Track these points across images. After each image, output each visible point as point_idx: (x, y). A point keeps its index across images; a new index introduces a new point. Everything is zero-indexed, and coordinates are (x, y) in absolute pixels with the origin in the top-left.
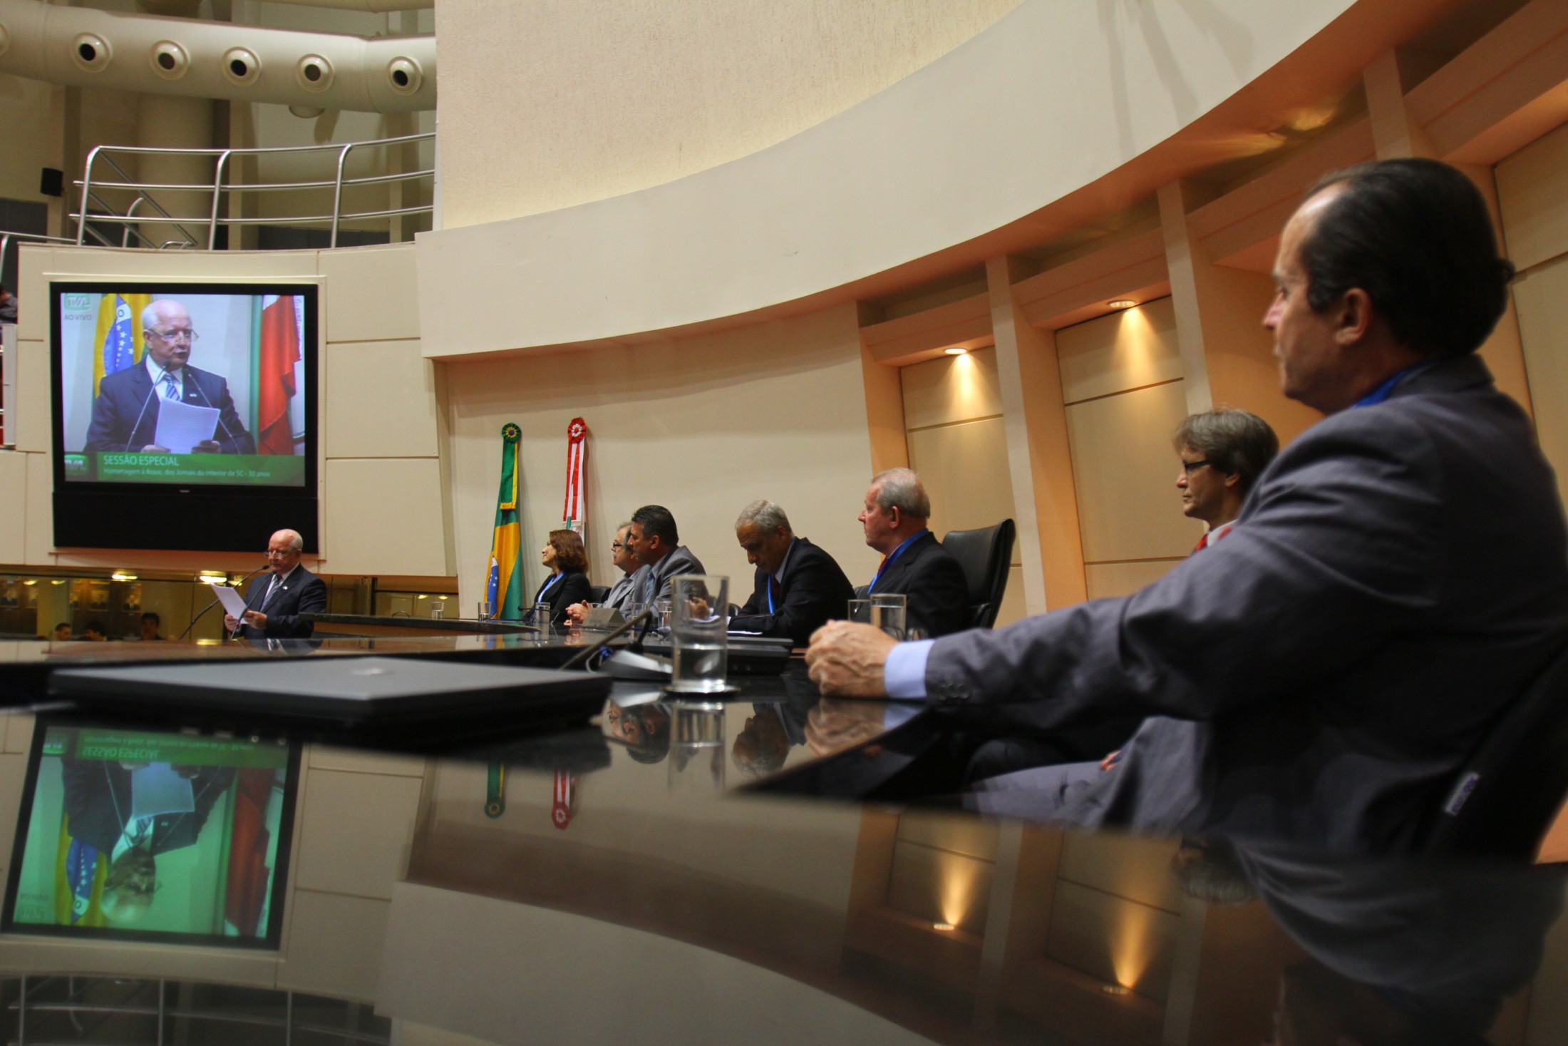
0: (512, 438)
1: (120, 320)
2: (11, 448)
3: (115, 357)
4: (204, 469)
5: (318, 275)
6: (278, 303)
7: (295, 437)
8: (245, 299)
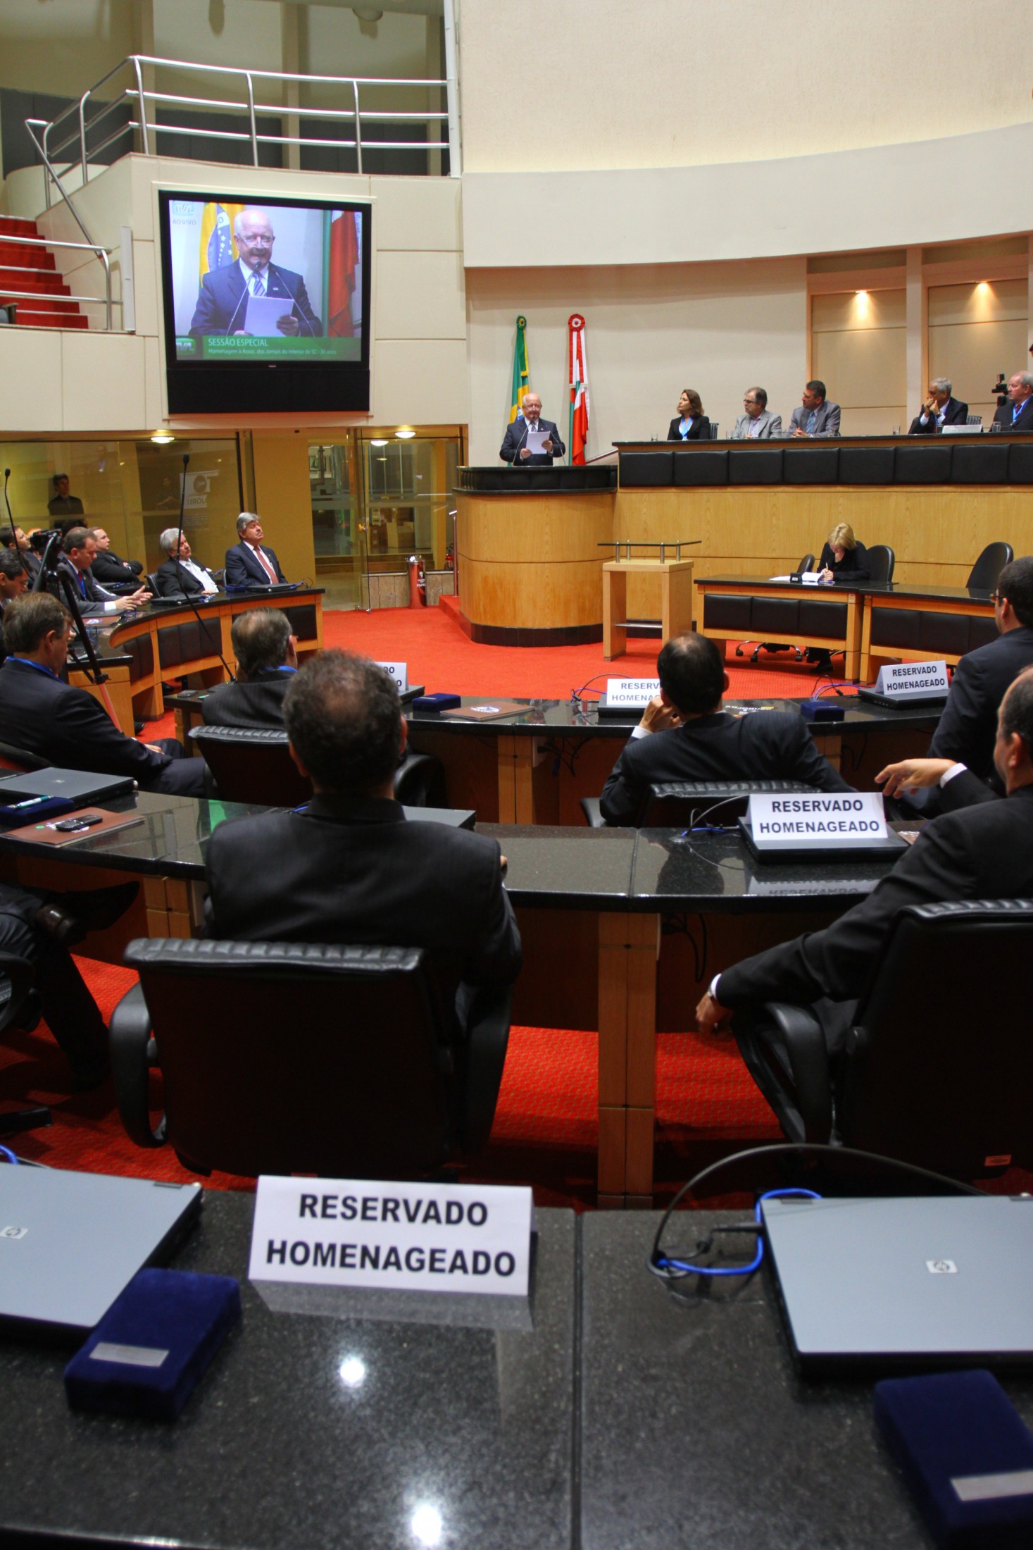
0: (521, 326)
1: (220, 226)
2: (132, 333)
3: (217, 257)
4: (287, 349)
5: (370, 195)
6: (343, 217)
7: (354, 324)
8: (318, 213)
